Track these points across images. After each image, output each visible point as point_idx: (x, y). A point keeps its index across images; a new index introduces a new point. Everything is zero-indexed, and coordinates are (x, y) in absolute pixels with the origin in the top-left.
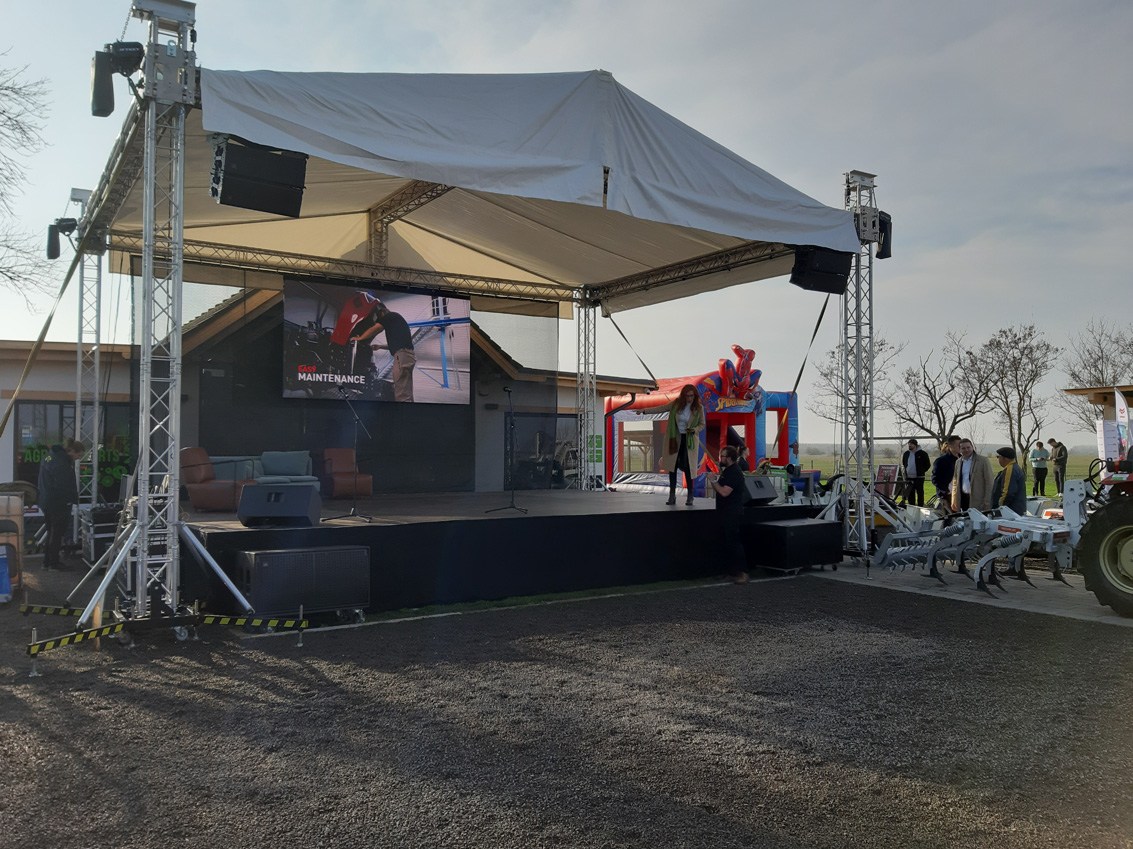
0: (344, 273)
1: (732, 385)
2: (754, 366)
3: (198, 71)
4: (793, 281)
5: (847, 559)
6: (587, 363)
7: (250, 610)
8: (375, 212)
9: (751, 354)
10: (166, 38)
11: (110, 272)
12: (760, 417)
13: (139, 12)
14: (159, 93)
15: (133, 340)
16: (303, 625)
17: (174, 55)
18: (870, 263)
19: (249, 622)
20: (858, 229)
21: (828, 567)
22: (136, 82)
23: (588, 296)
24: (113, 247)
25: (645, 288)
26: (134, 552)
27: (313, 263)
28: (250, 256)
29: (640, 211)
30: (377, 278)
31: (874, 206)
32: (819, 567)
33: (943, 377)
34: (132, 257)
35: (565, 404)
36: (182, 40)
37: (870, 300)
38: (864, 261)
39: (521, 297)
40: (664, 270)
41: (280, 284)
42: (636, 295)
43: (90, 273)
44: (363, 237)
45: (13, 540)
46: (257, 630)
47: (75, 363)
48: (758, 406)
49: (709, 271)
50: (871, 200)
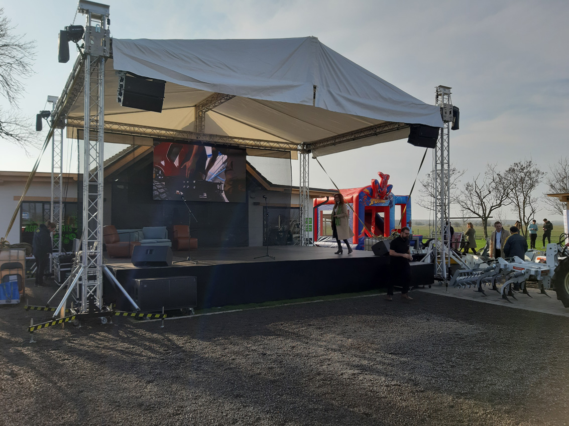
0: (183, 137)
1: (378, 192)
2: (389, 183)
3: (111, 40)
4: (409, 142)
5: (436, 282)
6: (304, 182)
7: (138, 309)
8: (199, 106)
9: (388, 177)
10: (95, 23)
11: (67, 138)
12: (392, 208)
13: (82, 10)
14: (92, 51)
15: (79, 171)
16: (164, 316)
17: (99, 32)
18: (448, 132)
19: (137, 315)
20: (442, 115)
21: (427, 286)
22: (80, 45)
23: (305, 148)
24: (68, 125)
25: (334, 144)
26: (80, 279)
27: (168, 132)
28: (136, 129)
29: (332, 107)
30: (200, 139)
31: (450, 104)
32: (422, 286)
33: (485, 187)
34: (78, 130)
35: (294, 202)
36: (103, 24)
37: (448, 151)
38: (445, 131)
39: (271, 149)
40: (343, 135)
41: (151, 143)
42: (331, 147)
43: (57, 137)
44: (193, 119)
45: (20, 272)
46: (141, 319)
47: (50, 183)
48: (391, 203)
49: (366, 136)
50: (449, 100)
